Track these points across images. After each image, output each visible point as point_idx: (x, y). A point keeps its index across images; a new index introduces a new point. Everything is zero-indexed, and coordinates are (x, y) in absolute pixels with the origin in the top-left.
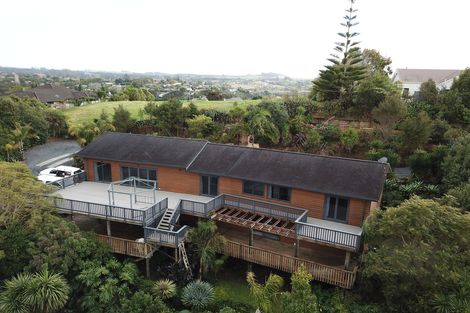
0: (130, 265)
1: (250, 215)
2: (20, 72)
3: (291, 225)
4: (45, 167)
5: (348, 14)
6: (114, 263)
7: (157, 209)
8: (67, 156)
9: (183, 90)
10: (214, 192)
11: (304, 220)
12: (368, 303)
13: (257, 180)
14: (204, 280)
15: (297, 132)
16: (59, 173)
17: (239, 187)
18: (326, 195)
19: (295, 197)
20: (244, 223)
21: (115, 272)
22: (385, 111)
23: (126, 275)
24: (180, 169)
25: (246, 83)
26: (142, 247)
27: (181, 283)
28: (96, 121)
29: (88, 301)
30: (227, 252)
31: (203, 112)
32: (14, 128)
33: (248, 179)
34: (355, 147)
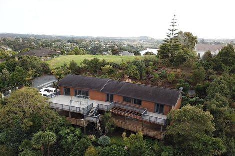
0: (78, 129)
1: (126, 110)
2: (22, 36)
3: (141, 114)
4: (42, 88)
5: (173, 21)
6: (72, 128)
7: (89, 107)
8: (50, 83)
9: (100, 46)
10: (112, 100)
11: (146, 113)
12: (169, 145)
13: (128, 96)
14: (107, 135)
15: (149, 73)
16: (48, 91)
17: (122, 99)
18: (156, 103)
19: (143, 103)
20: (123, 114)
21: (73, 131)
22: (186, 66)
23: (77, 133)
24: (98, 91)
25: (132, 41)
26: (83, 122)
27: (98, 136)
28: (62, 67)
29: (63, 142)
30: (116, 125)
31: (109, 64)
32: (28, 71)
33: (125, 96)
34: (174, 81)
